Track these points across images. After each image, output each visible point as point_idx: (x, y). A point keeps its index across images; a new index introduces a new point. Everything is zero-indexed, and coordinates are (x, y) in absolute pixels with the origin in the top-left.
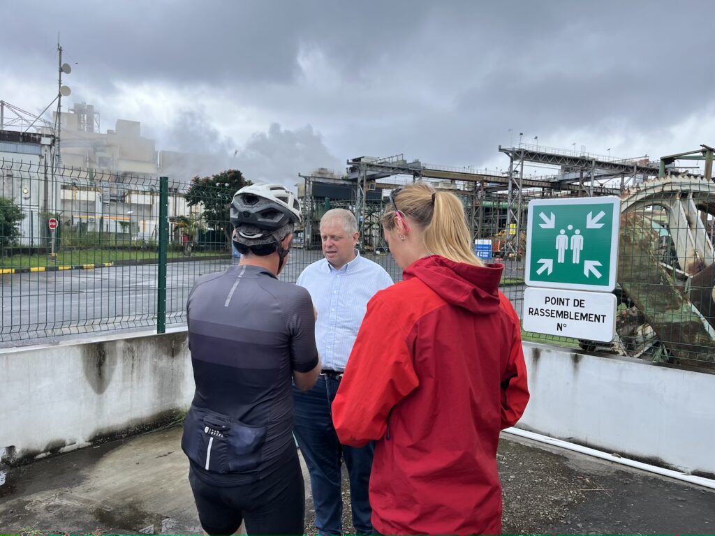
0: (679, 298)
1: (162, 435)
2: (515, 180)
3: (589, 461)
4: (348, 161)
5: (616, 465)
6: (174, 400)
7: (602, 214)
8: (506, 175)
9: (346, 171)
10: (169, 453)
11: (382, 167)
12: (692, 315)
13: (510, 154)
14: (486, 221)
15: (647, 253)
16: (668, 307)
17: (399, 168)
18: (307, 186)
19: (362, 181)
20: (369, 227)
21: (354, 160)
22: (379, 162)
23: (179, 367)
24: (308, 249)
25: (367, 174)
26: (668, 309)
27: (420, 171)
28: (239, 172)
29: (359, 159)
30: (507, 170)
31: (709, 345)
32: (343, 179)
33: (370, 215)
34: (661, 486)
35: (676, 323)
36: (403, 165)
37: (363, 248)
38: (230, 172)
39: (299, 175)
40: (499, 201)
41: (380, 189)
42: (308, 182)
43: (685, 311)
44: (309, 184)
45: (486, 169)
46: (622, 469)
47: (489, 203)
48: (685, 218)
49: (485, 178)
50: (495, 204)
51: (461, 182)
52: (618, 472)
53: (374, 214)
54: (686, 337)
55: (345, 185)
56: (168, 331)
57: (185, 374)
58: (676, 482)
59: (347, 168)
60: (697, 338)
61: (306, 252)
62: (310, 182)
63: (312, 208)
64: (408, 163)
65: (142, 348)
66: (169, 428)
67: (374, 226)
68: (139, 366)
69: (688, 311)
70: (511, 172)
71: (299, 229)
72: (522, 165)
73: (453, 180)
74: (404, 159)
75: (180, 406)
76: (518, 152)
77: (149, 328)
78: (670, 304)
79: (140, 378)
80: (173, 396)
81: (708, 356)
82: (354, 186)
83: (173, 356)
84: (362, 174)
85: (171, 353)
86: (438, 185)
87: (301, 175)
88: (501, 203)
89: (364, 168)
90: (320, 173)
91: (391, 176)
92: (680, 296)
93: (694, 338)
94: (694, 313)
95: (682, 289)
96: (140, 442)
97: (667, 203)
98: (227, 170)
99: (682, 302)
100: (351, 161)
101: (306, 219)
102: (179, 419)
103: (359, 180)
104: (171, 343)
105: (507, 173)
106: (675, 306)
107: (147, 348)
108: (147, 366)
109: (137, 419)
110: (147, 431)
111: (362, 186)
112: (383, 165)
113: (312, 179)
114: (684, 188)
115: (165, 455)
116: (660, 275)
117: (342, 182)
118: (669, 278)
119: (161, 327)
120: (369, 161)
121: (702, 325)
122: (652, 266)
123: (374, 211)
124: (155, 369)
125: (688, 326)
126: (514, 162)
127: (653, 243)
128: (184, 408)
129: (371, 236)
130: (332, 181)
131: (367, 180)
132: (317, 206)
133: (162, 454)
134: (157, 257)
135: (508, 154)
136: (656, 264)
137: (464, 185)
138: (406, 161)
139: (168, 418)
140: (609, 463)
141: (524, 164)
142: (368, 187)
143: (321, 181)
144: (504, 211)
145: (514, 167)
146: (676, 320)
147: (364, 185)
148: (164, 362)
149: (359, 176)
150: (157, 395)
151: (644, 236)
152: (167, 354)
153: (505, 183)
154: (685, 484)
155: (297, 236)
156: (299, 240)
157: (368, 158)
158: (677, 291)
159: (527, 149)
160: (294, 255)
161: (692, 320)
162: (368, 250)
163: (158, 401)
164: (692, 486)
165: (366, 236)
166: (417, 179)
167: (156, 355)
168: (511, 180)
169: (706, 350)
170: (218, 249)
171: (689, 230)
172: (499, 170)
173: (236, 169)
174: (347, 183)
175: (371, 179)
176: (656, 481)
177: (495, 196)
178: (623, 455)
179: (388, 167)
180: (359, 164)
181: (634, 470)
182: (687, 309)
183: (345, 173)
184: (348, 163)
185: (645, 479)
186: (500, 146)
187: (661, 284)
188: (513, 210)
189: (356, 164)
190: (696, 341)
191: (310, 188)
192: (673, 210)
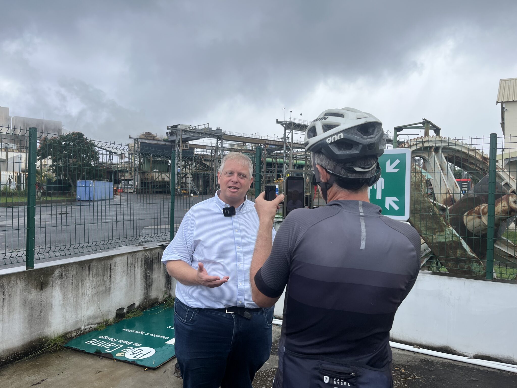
0: (444, 224)
1: (33, 363)
2: (288, 144)
3: (398, 354)
4: (168, 127)
5: (418, 355)
6: (43, 329)
7: (397, 162)
8: (281, 140)
9: (166, 134)
10: (42, 381)
11: (194, 132)
12: (453, 236)
13: (284, 125)
14: (268, 172)
15: (419, 191)
16: (437, 230)
17: (206, 134)
18: (136, 145)
19: (179, 142)
20: (185, 176)
21: (172, 127)
22: (192, 128)
23: (47, 298)
24: (138, 193)
25: (183, 137)
26: (437, 232)
27: (221, 136)
28: (82, 133)
29: (176, 126)
30: (282, 137)
31: (467, 257)
32: (164, 141)
33: (185, 167)
34: (456, 369)
35: (443, 242)
36: (209, 132)
37: (181, 192)
38: (74, 134)
39: (130, 137)
40: (277, 158)
41: (192, 147)
42: (137, 142)
43: (448, 233)
44: (138, 144)
45: (267, 136)
46: (424, 358)
47: (269, 160)
48: (439, 166)
49: (267, 142)
50: (274, 160)
51: (250, 145)
52: (422, 361)
53: (188, 167)
54: (451, 252)
55: (165, 145)
56: (37, 266)
57: (53, 304)
58: (466, 365)
59: (167, 133)
60: (458, 253)
61: (136, 196)
62: (138, 142)
63: (140, 161)
64: (212, 129)
65: (12, 283)
66: (39, 355)
67: (188, 175)
68: (9, 301)
69: (450, 233)
70: (285, 138)
71: (129, 177)
72: (292, 133)
73: (245, 143)
74: (210, 127)
75: (49, 334)
76: (289, 124)
77: (18, 263)
78: (438, 229)
79: (10, 311)
80: (42, 326)
81: (467, 266)
82: (172, 146)
83: (42, 289)
84: (179, 137)
85: (40, 287)
86: (234, 146)
87: (131, 137)
88: (278, 160)
89: (180, 133)
90: (146, 136)
91: (201, 139)
92: (444, 222)
93: (456, 253)
94: (454, 234)
95: (444, 217)
96: (12, 370)
97: (425, 156)
98: (72, 132)
99: (445, 226)
100: (170, 128)
101: (135, 170)
102: (47, 346)
103: (177, 142)
104: (40, 277)
105: (282, 138)
106: (441, 229)
107: (17, 284)
108: (17, 300)
109: (9, 350)
110: (18, 360)
111: (179, 146)
112: (194, 131)
113: (139, 140)
114: (437, 145)
115: (39, 383)
116: (430, 207)
117: (163, 143)
118: (436, 210)
119: (30, 262)
120: (184, 128)
121: (461, 243)
122: (424, 200)
123: (188, 165)
124: (25, 302)
125: (451, 244)
126: (287, 131)
127: (423, 184)
128: (53, 335)
129: (186, 183)
130: (155, 142)
131: (183, 142)
132: (144, 160)
133: (35, 382)
134: (26, 200)
135: (282, 125)
136: (426, 199)
137: (252, 147)
138: (211, 128)
139: (38, 346)
140: (412, 354)
141: (294, 132)
142: (184, 147)
143: (147, 141)
144: (281, 165)
145: (287, 134)
146: (443, 240)
147: (181, 145)
148: (34, 295)
149: (176, 138)
150: (27, 326)
151: (416, 179)
152: (36, 287)
153: (281, 146)
154: (472, 366)
155: (128, 184)
156: (130, 187)
157: (183, 125)
158: (442, 219)
159: (295, 122)
160: (126, 198)
161: (454, 239)
162: (184, 194)
163: (28, 331)
164: (477, 367)
165: (182, 183)
166: (219, 141)
167: (25, 289)
168: (285, 143)
169: (465, 262)
170: (64, 194)
171: (442, 173)
172: (276, 136)
173: (79, 132)
174: (167, 143)
175: (186, 140)
176: (452, 365)
177: (274, 154)
178: (421, 346)
179: (198, 133)
180: (176, 129)
181: (432, 358)
182: (449, 232)
183: (165, 136)
184: (168, 129)
185: (443, 364)
186: (277, 120)
187: (431, 213)
188: (287, 165)
189: (174, 130)
190: (458, 255)
191: (138, 146)
192: (430, 160)
